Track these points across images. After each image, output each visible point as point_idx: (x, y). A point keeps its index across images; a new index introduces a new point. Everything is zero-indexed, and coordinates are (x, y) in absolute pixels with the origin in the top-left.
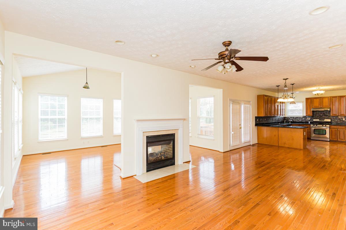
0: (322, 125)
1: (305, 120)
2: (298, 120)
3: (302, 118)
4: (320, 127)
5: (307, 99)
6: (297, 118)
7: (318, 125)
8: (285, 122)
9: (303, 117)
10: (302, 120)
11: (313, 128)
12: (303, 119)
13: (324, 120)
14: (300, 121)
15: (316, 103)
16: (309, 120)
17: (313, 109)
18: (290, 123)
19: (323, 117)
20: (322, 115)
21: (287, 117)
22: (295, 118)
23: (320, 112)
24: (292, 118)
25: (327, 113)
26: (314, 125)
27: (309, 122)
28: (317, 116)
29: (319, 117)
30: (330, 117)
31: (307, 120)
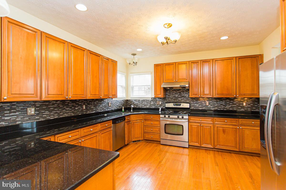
0: (176, 117)
1: (154, 105)
2: (145, 105)
3: (150, 102)
4: (173, 119)
5: (156, 66)
6: (144, 101)
7: (171, 116)
8: (123, 110)
9: (152, 100)
10: (151, 105)
11: (163, 121)
12: (152, 103)
13: (180, 105)
14: (148, 107)
15: (169, 74)
17: (164, 85)
18: (132, 111)
19: (179, 99)
20: (177, 95)
21: (130, 100)
22: (140, 102)
23: (175, 91)
24: (137, 101)
25: (184, 92)
26: (165, 116)
27: (159, 108)
28: (170, 98)
29: (174, 99)
30: (189, 99)
31: (158, 105)
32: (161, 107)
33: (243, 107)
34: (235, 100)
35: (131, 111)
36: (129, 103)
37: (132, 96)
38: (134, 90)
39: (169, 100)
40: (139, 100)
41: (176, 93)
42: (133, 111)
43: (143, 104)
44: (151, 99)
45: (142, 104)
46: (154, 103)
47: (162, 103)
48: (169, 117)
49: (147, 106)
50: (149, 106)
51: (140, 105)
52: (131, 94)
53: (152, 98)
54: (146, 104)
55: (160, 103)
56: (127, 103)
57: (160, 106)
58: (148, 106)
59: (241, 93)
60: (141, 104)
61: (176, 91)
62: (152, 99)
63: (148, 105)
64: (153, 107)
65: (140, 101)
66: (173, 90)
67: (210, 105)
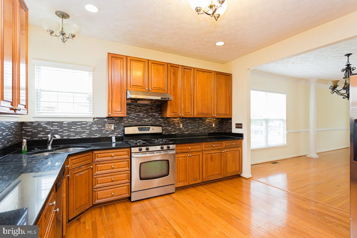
0: (158, 148)
1: (100, 131)
2: (77, 133)
3: (91, 126)
5: (112, 57)
6: (74, 123)
8: (24, 149)
9: (94, 123)
10: (91, 132)
12: (95, 128)
13: (149, 129)
14: (84, 136)
16: (113, 132)
18: (50, 148)
19: (145, 120)
20: (143, 114)
21: (32, 123)
22: (65, 127)
23: (139, 106)
24: (54, 125)
25: (153, 109)
26: (140, 150)
27: (111, 137)
28: (131, 118)
29: (137, 120)
30: (159, 120)
31: (107, 131)
32: (113, 134)
33: (212, 129)
34: (206, 121)
35: (47, 147)
36: (30, 130)
37: (37, 113)
38: (42, 99)
39: (130, 121)
40: (62, 123)
41: (141, 110)
42: (52, 147)
43: (73, 132)
44: (92, 120)
45: (71, 132)
46: (98, 127)
47: (115, 128)
48: (147, 149)
49: (83, 134)
50: (87, 134)
51: (65, 133)
52: (36, 108)
53: (94, 119)
54: (79, 130)
55: (113, 128)
56: (22, 130)
57: (111, 133)
58: (85, 134)
59: (218, 113)
60: (65, 130)
61: (141, 107)
62: (96, 120)
63: (84, 132)
64: (97, 136)
65: (65, 124)
66: (135, 105)
67: (184, 128)
